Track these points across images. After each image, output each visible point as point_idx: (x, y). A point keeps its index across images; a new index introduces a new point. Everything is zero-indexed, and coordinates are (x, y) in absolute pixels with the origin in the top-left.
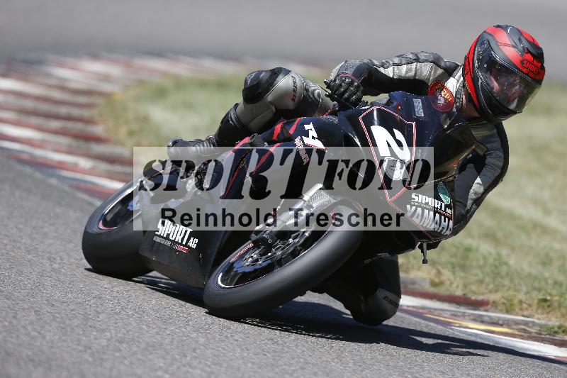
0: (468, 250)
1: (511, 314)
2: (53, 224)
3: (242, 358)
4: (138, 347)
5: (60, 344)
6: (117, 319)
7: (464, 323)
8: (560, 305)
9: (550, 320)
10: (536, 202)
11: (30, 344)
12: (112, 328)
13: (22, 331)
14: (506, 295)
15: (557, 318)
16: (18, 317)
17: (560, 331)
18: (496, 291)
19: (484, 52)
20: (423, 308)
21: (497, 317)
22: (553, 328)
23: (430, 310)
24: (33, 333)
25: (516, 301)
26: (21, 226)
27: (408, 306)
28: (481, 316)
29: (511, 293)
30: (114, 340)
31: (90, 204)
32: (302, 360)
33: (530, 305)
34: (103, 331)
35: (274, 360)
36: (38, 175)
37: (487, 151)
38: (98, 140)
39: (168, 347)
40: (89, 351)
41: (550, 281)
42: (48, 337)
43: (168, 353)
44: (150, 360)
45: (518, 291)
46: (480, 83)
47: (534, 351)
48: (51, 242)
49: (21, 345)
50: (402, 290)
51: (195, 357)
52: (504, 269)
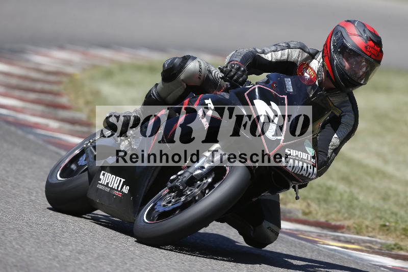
0: (329, 189)
1: (361, 235)
2: (31, 168)
3: (167, 265)
4: (92, 257)
5: (36, 254)
6: (76, 236)
7: (327, 242)
8: (396, 230)
9: (388, 240)
10: (379, 155)
11: (15, 254)
12: (73, 243)
13: (8, 244)
14: (356, 221)
15: (393, 238)
16: (6, 234)
17: (396, 248)
18: (350, 219)
19: (338, 40)
20: (297, 230)
21: (350, 237)
22: (390, 245)
23: (302, 232)
24: (17, 246)
25: (364, 226)
26: (8, 169)
27: (287, 229)
28: (338, 237)
29: (361, 220)
30: (75, 252)
31: (57, 153)
32: (209, 267)
33: (374, 229)
34: (67, 245)
35: (190, 267)
36: (20, 132)
37: (342, 113)
38: (63, 107)
39: (114, 257)
40: (57, 260)
41: (389, 212)
42: (27, 249)
43: (113, 261)
44: (101, 267)
45: (366, 219)
46: (335, 63)
47: (377, 262)
48: (29, 180)
49: (7, 255)
50: (282, 217)
51: (133, 265)
52: (355, 203)
